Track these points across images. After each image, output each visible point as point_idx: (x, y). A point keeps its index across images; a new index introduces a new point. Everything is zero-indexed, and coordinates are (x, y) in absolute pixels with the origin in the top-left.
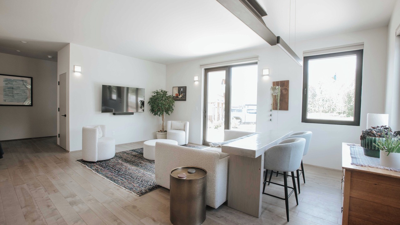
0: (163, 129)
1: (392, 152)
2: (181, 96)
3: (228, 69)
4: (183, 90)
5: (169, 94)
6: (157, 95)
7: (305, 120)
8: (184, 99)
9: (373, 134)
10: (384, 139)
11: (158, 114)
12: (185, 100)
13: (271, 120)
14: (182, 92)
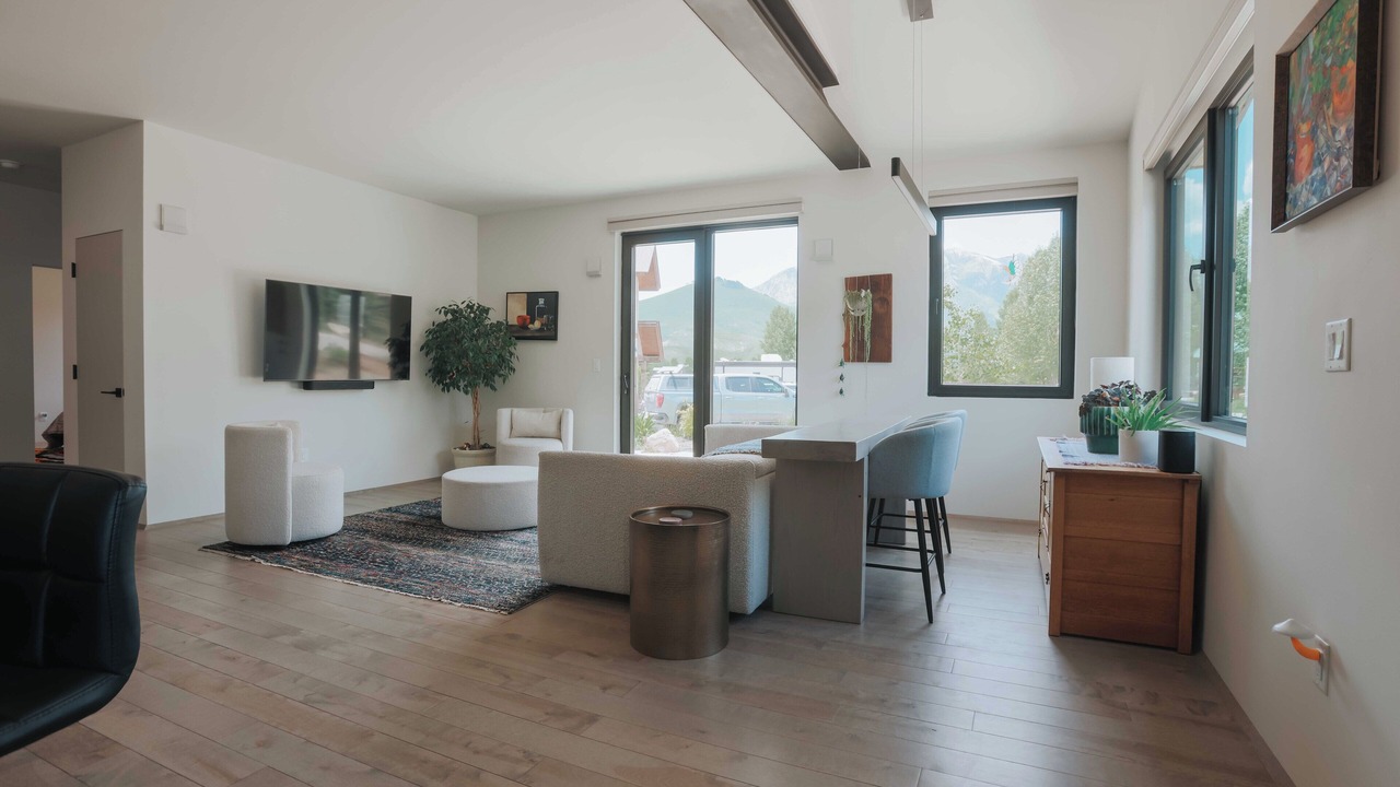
0: (477, 438)
1: (1140, 428)
2: (537, 325)
3: (701, 235)
4: (545, 304)
5: (494, 317)
6: (454, 320)
7: (937, 388)
8: (549, 334)
9: (1106, 399)
10: (1127, 409)
11: (462, 384)
12: (554, 338)
13: (841, 392)
14: (542, 312)
